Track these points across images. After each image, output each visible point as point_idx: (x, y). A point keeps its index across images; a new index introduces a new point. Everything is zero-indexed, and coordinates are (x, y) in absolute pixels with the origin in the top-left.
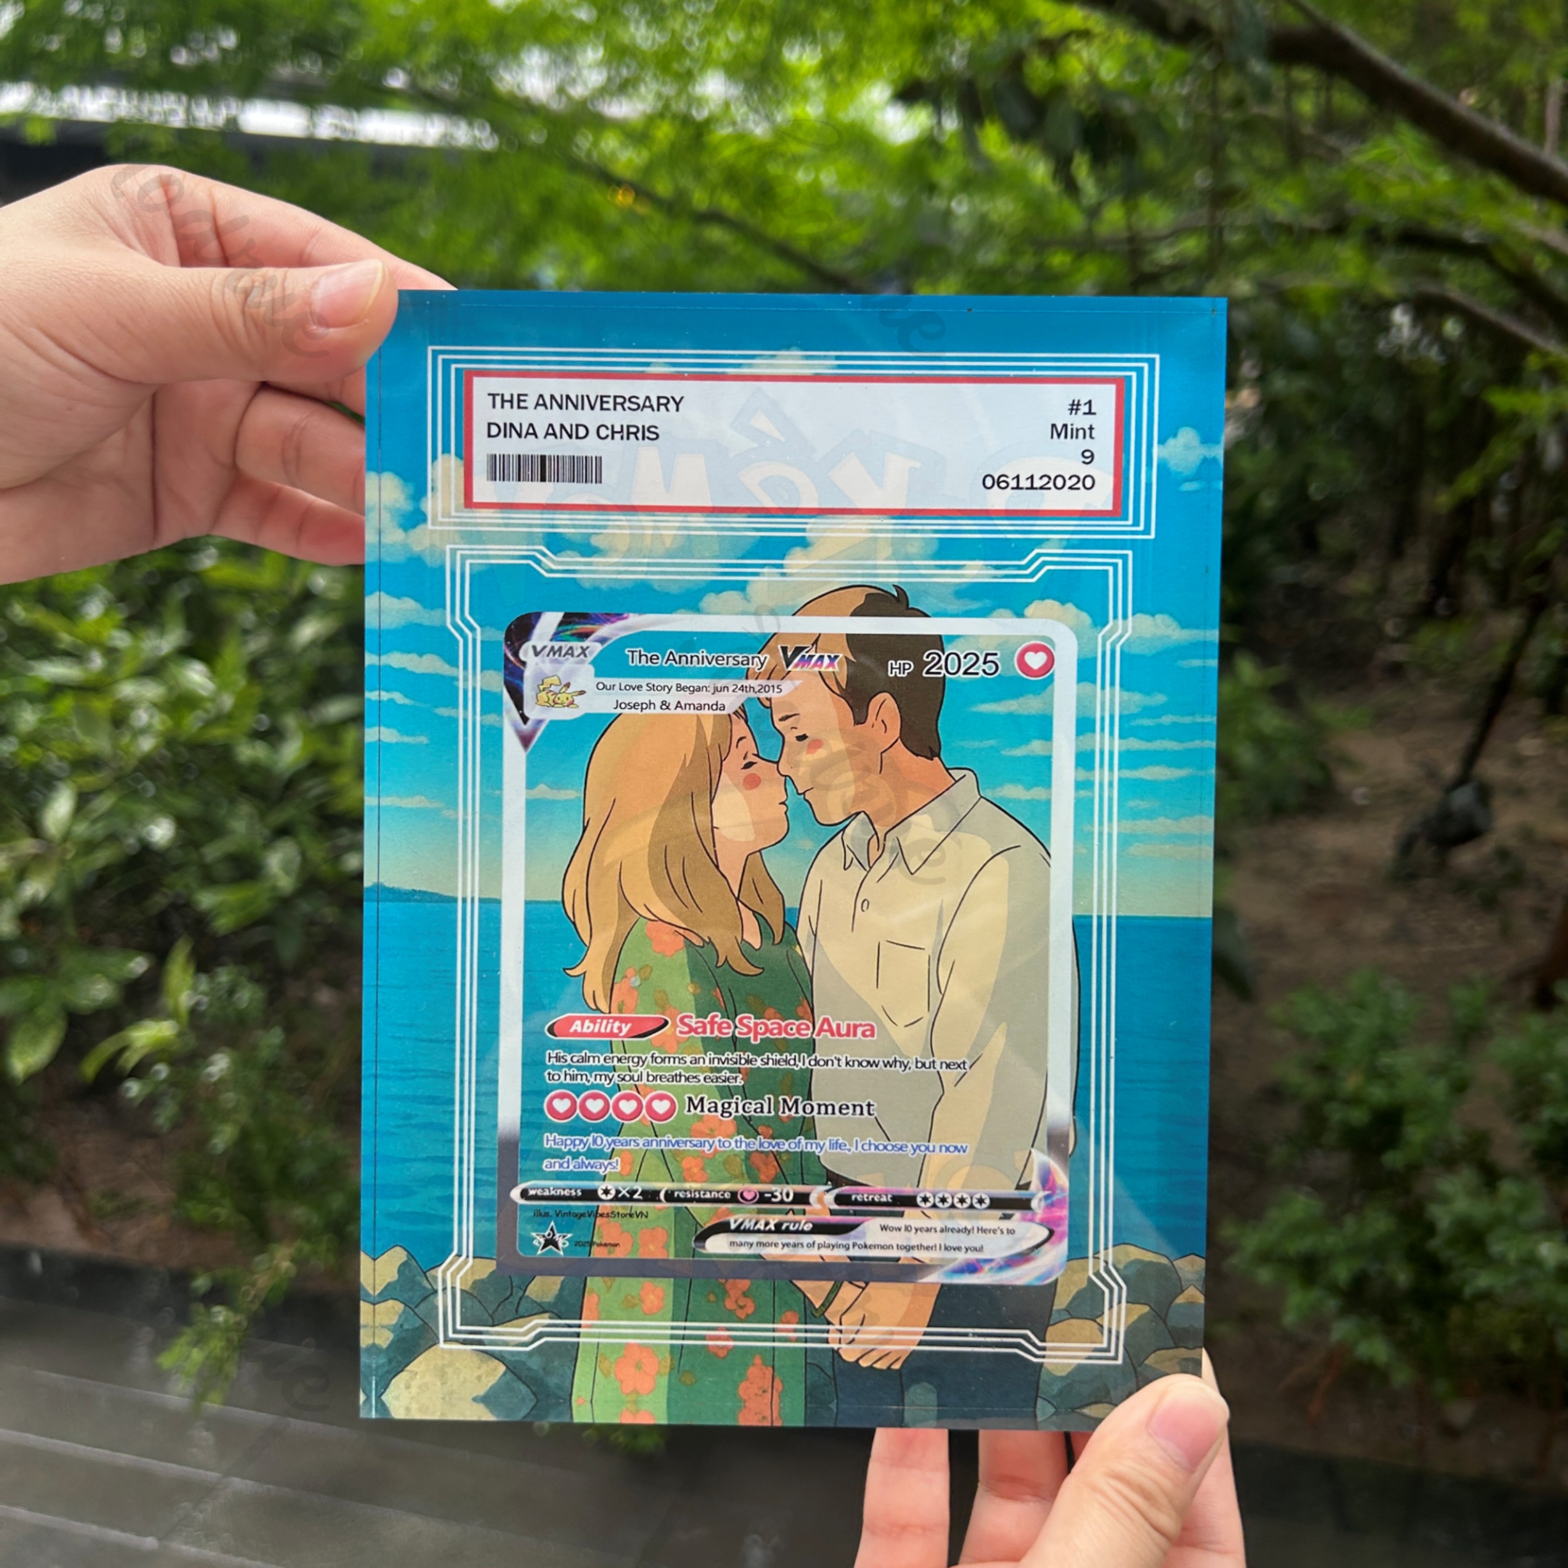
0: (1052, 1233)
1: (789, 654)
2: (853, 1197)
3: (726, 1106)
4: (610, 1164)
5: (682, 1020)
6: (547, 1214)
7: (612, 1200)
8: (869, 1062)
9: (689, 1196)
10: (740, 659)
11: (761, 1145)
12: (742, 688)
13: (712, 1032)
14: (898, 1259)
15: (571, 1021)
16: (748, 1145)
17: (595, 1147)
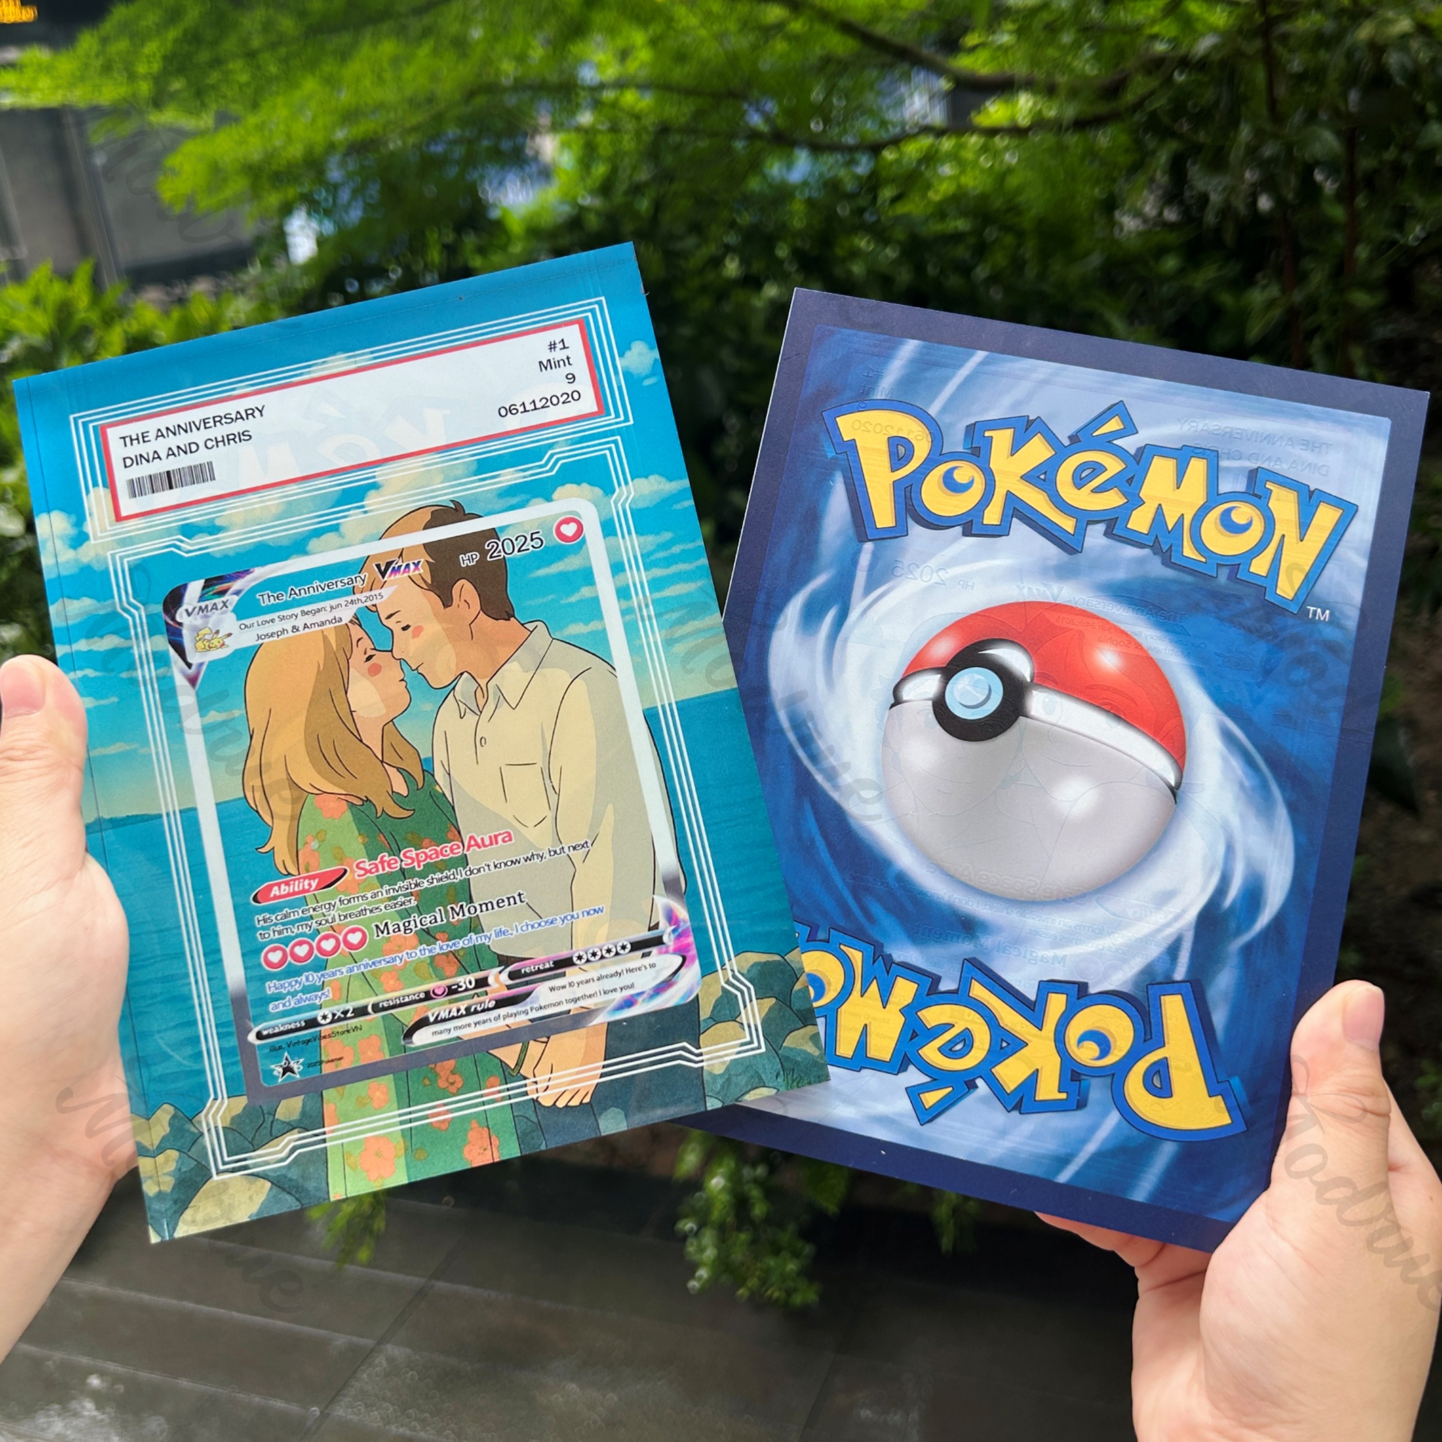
0: (684, 959)
1: (383, 568)
2: (523, 971)
3: (407, 924)
4: (323, 994)
5: (357, 866)
6: (280, 1048)
7: (331, 1022)
8: (512, 862)
9: (391, 1004)
10: (346, 581)
11: (441, 948)
12: (352, 602)
13: (384, 869)
14: (569, 1011)
15: (270, 888)
16: (430, 951)
17: (308, 983)
